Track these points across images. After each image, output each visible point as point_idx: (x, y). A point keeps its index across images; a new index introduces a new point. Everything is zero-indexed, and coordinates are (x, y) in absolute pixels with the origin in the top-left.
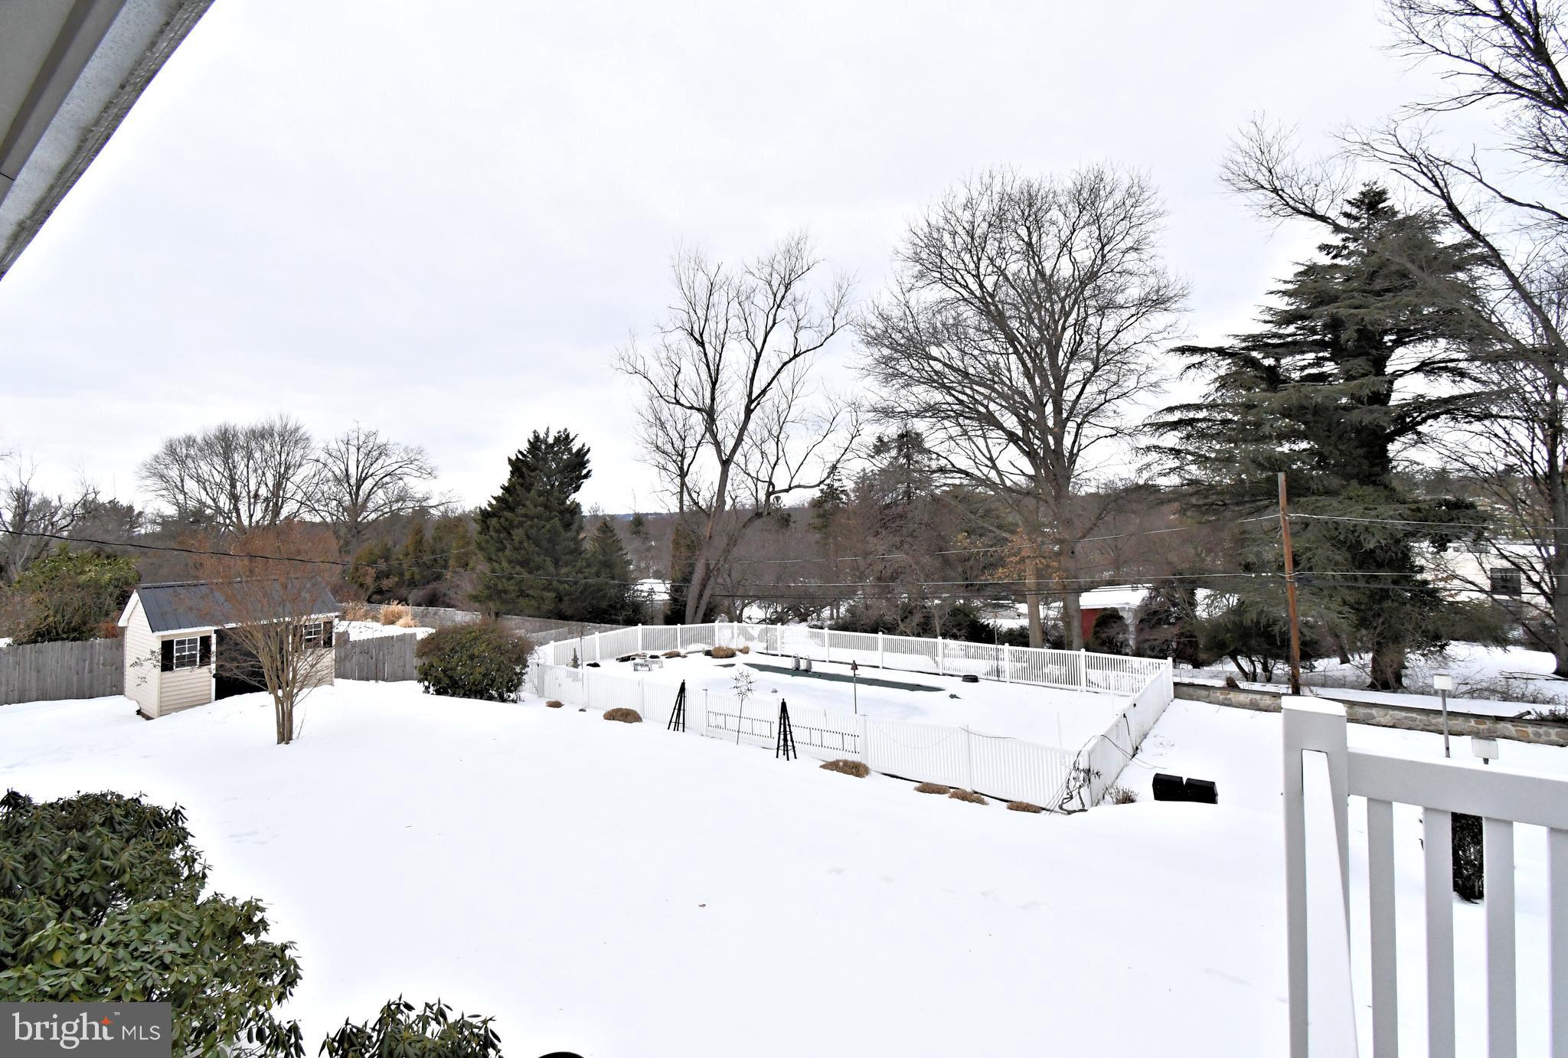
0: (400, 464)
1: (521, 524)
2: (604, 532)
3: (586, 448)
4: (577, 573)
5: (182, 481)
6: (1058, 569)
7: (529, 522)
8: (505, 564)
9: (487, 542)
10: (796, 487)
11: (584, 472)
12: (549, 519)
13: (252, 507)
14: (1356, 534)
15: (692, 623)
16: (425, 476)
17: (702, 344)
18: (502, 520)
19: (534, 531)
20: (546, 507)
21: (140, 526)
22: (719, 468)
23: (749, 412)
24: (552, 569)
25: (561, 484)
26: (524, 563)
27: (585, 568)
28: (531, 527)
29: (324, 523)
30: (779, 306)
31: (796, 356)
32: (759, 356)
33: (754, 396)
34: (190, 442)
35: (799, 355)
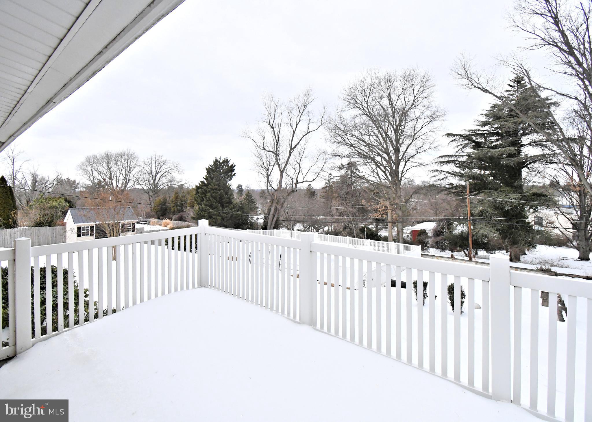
0: (170, 168)
1: (210, 191)
2: (248, 196)
3: (234, 165)
5: (92, 172)
6: (395, 214)
7: (213, 191)
8: (203, 206)
9: (197, 198)
10: (305, 181)
11: (233, 173)
12: (220, 190)
13: (118, 182)
14: (502, 204)
15: (270, 229)
16: (180, 173)
17: (273, 128)
18: (203, 190)
19: (214, 194)
20: (219, 185)
21: (78, 188)
22: (280, 173)
23: (290, 153)
24: (221, 209)
25: (225, 177)
26: (211, 206)
27: (233, 208)
29: (143, 189)
30: (302, 114)
32: (294, 132)
33: (292, 148)
34: (95, 157)
35: (309, 132)
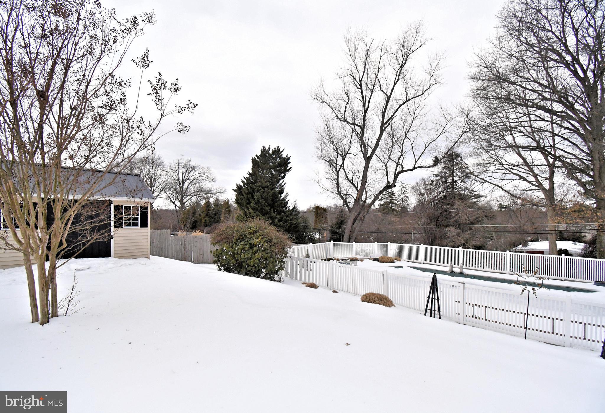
0: (200, 175)
1: (258, 191)
3: (289, 156)
4: (287, 217)
7: (262, 190)
8: (251, 210)
10: (418, 167)
11: (288, 168)
16: (210, 181)
19: (265, 194)
22: (364, 163)
23: (382, 131)
28: (264, 192)
31: (407, 101)
33: (385, 121)
35: (409, 100)
